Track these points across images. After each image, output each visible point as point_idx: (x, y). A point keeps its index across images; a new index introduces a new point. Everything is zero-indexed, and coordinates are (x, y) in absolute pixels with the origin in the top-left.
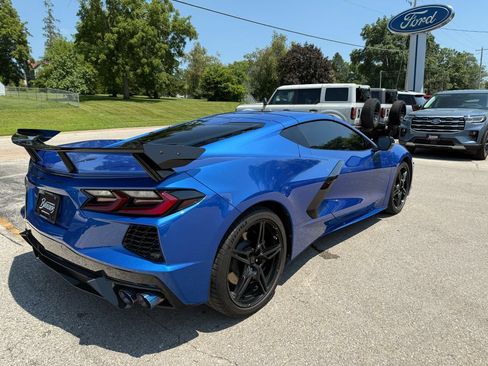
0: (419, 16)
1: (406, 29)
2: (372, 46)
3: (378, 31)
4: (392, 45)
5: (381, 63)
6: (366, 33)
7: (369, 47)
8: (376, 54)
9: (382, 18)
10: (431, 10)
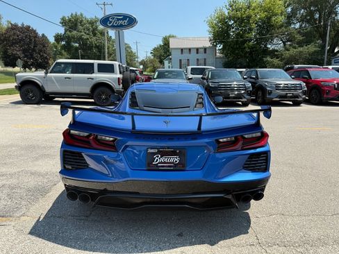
0: (118, 20)
1: (111, 26)
2: (70, 31)
3: (73, 22)
4: (83, 33)
5: (77, 45)
6: (64, 22)
7: (68, 32)
8: (73, 38)
9: (74, 14)
10: (125, 17)
